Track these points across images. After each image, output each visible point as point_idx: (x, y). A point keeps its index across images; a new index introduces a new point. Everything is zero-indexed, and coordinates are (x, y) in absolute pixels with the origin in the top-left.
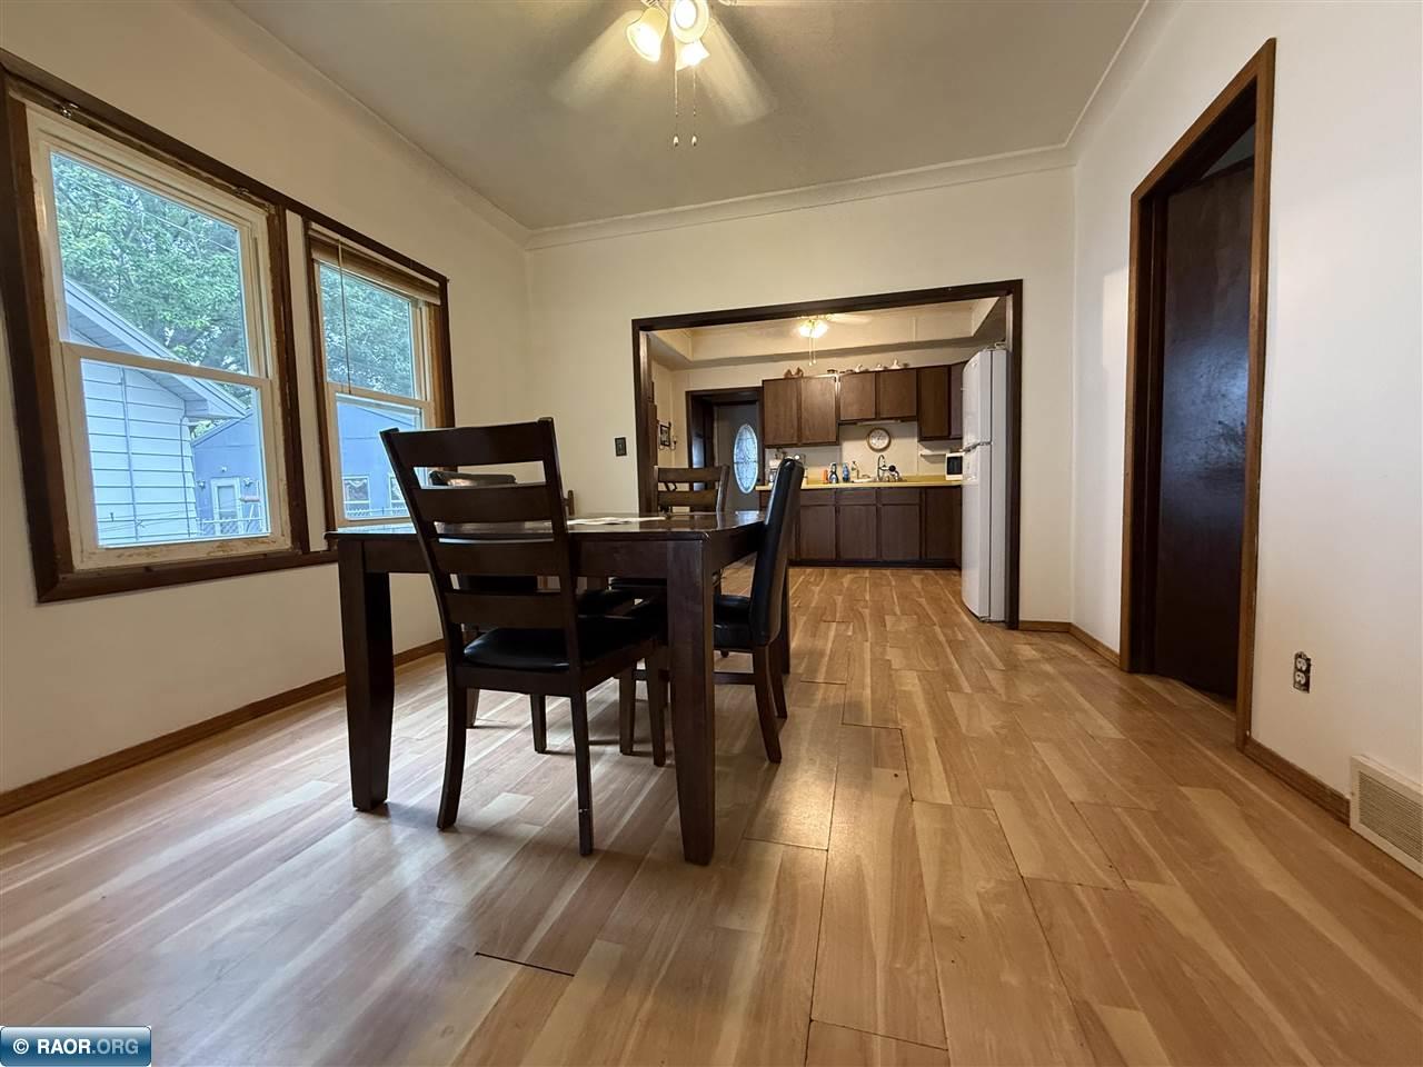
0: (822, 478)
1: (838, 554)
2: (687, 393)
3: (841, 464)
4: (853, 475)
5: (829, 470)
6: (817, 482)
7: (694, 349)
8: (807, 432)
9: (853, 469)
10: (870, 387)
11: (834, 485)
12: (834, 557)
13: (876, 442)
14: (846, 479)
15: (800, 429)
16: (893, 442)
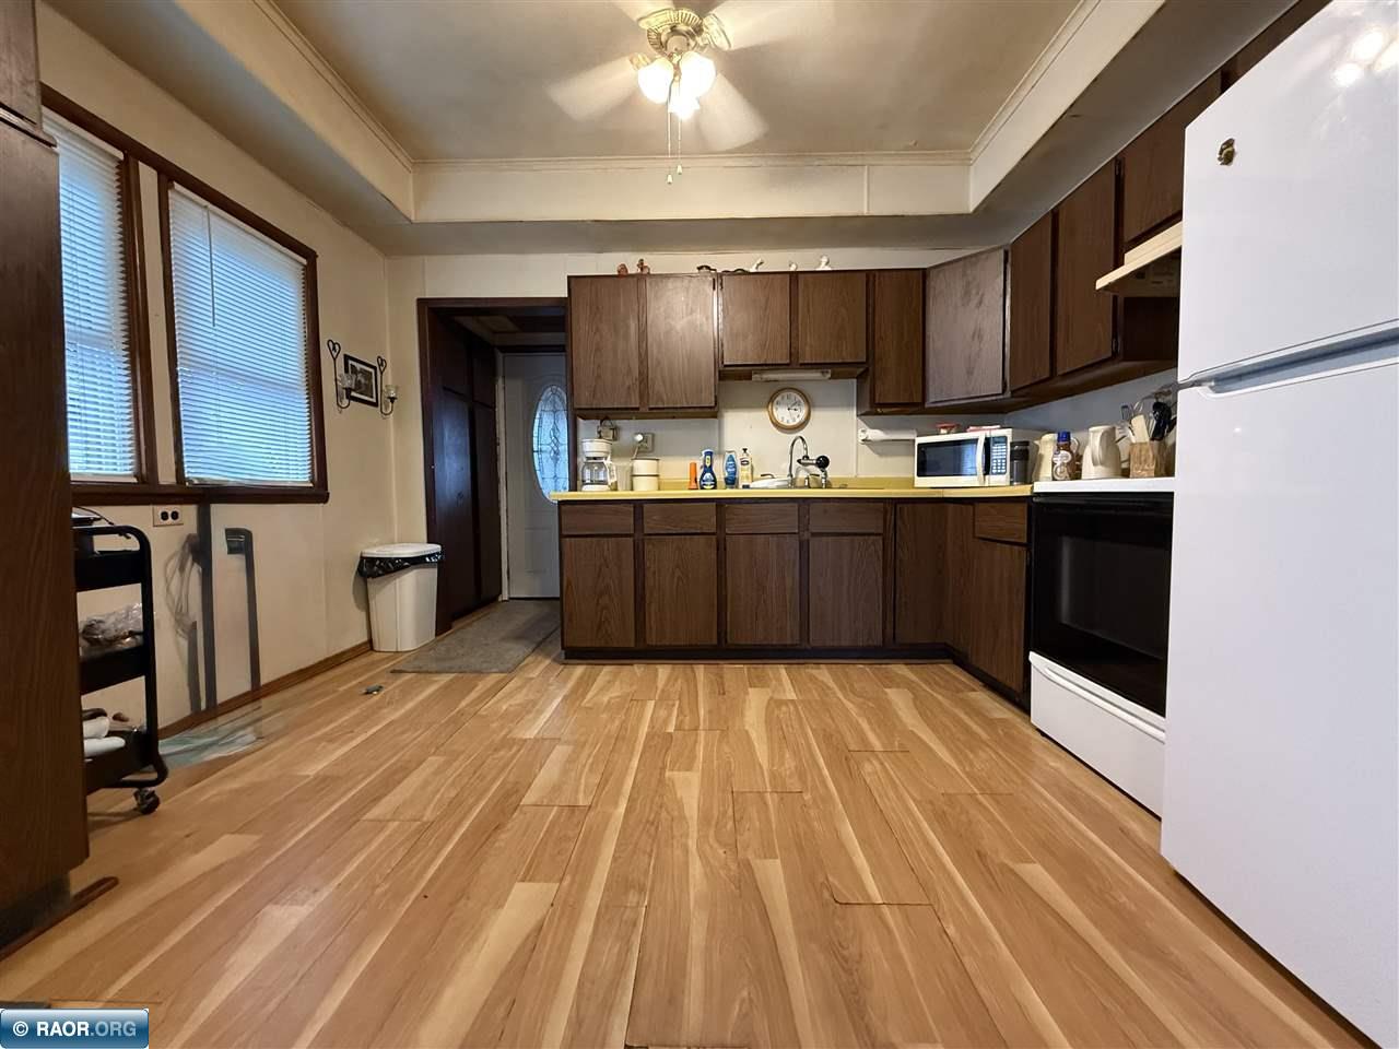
0: (686, 477)
1: (721, 634)
2: (421, 302)
3: (721, 453)
4: (743, 474)
5: (700, 463)
6: (678, 486)
7: (420, 198)
8: (658, 386)
9: (744, 463)
10: (780, 301)
11: (709, 493)
12: (715, 642)
13: (785, 415)
14: (731, 481)
15: (644, 379)
16: (815, 414)
